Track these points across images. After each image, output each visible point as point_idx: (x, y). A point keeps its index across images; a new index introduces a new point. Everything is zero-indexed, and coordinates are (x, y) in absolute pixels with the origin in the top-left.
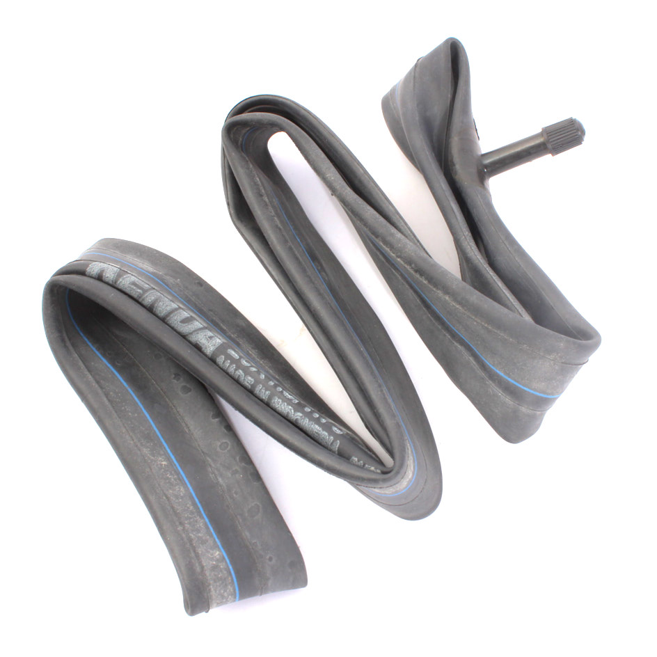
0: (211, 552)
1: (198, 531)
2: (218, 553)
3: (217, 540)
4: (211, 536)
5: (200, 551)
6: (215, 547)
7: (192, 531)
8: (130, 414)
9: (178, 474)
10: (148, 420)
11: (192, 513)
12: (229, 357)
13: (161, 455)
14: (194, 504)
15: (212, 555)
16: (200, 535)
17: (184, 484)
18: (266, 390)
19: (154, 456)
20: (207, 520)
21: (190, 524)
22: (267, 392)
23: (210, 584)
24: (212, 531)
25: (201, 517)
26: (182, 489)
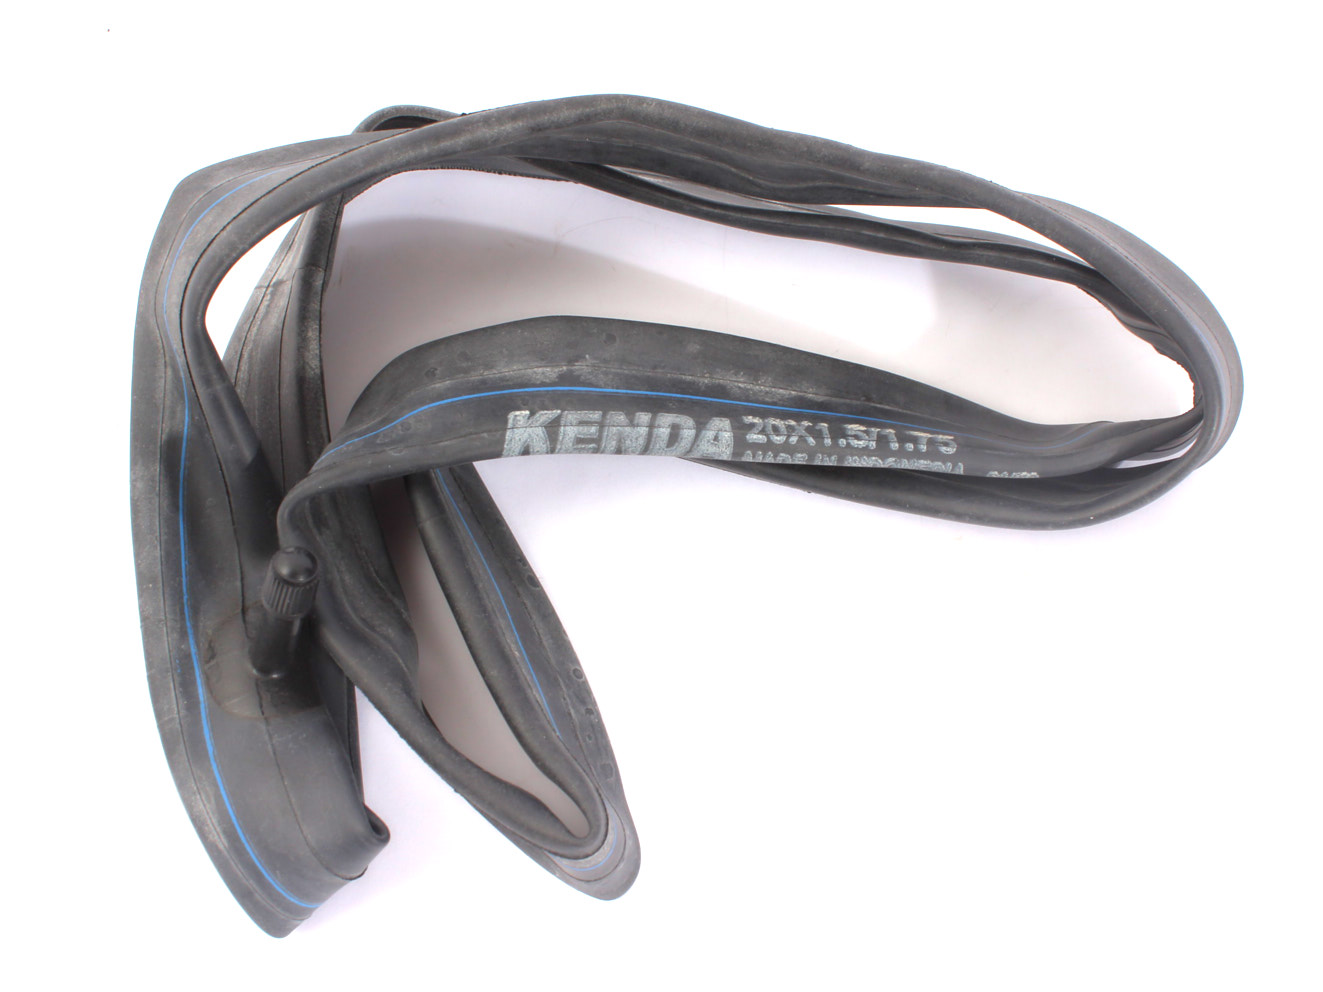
12: (755, 446)
18: (830, 456)
22: (833, 458)
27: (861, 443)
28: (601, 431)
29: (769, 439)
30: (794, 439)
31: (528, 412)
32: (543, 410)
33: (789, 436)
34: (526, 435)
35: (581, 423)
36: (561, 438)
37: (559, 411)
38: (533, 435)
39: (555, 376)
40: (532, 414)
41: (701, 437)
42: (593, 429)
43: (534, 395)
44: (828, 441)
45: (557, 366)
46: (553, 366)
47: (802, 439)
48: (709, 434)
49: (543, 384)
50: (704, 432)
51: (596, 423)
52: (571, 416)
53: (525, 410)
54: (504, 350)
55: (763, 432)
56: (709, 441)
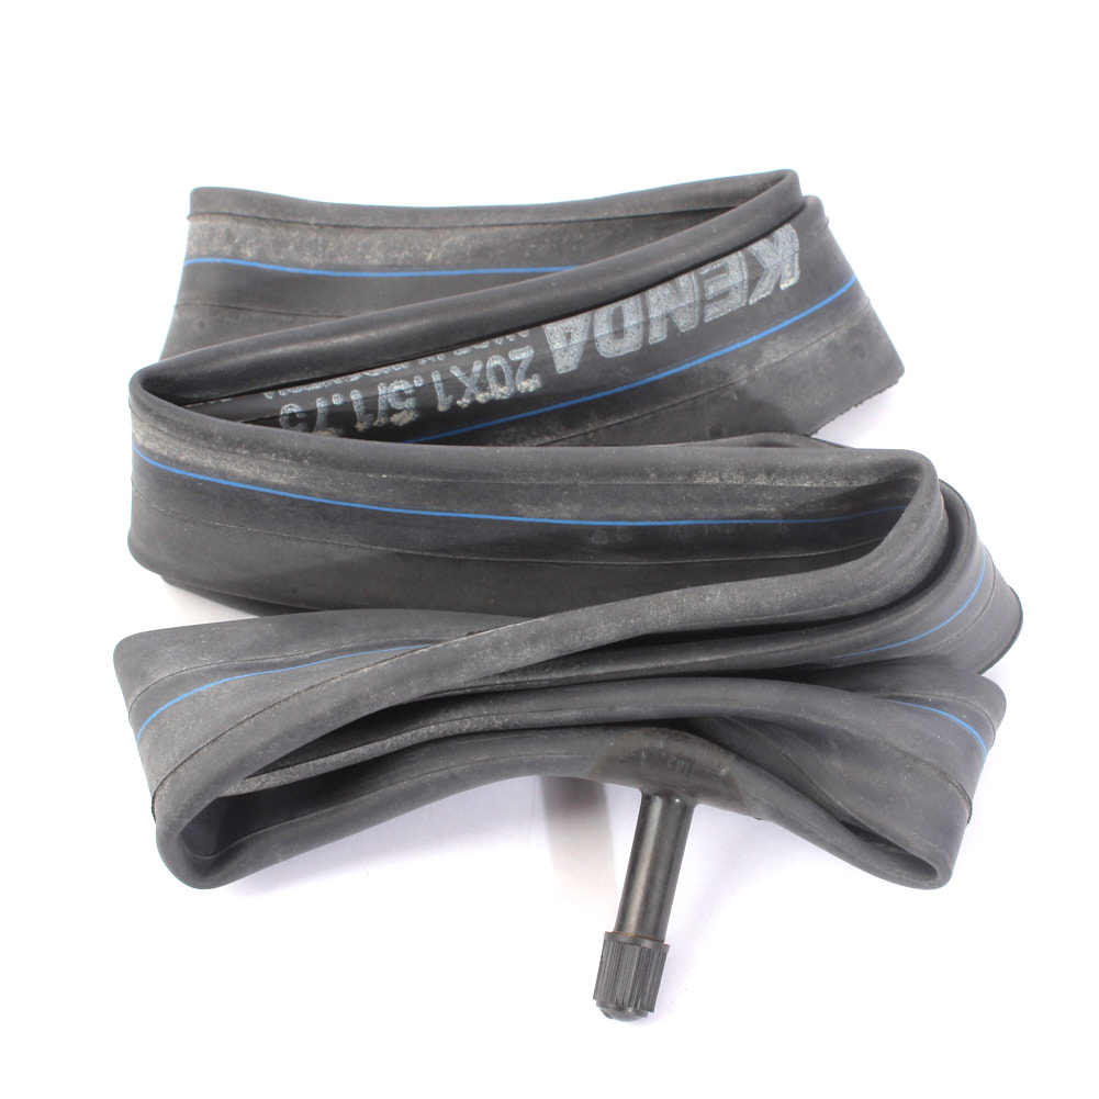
0: (257, 247)
1: (298, 248)
2: (250, 255)
3: (271, 267)
4: (281, 263)
5: (266, 231)
6: (261, 258)
7: (302, 240)
8: (533, 246)
9: (403, 268)
10: (510, 267)
11: (332, 256)
13: (445, 258)
14: (344, 268)
15: (251, 245)
16: (291, 247)
17: (381, 268)
19: (447, 247)
20: (311, 272)
21: (316, 241)
23: (211, 220)
24: (289, 269)
25: (318, 267)
26: (376, 262)
27: (397, 388)
28: (703, 291)
29: (507, 358)
30: (477, 367)
31: (783, 286)
32: (768, 297)
33: (484, 370)
34: (780, 252)
35: (724, 295)
36: (744, 264)
37: (751, 302)
38: (774, 255)
39: (765, 354)
40: (777, 286)
41: (587, 331)
42: (711, 290)
43: (782, 316)
44: (436, 377)
45: (765, 368)
46: (770, 366)
47: (467, 371)
48: (578, 339)
49: (774, 336)
50: (585, 338)
51: (711, 301)
52: (736, 301)
53: (786, 290)
54: (824, 373)
55: (515, 365)
56: (576, 329)
